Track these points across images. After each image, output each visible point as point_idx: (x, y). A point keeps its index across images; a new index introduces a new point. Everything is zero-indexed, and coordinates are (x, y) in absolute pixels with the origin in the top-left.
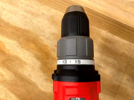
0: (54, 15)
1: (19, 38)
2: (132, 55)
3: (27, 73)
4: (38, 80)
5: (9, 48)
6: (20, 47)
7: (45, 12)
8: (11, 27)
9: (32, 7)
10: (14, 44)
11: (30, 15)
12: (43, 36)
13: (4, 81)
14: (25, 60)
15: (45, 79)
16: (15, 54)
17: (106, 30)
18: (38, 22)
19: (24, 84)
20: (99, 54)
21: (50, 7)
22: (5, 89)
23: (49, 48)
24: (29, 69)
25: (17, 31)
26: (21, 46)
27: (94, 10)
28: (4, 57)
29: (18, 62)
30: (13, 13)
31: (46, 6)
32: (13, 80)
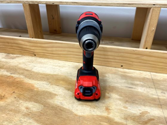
1: (48, 79)
2: (152, 77)
3: (58, 102)
7: (70, 65)
9: (59, 64)
11: (58, 67)
12: (71, 76)
13: (29, 114)
22: (31, 121)
24: (61, 99)
25: (47, 76)
26: (50, 84)
29: (47, 95)
30: (43, 67)
32: (41, 110)
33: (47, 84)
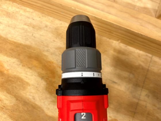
0: (59, 27)
1: (19, 55)
2: (149, 67)
3: (30, 95)
4: (44, 103)
5: (8, 68)
6: (21, 66)
7: (48, 24)
8: (10, 43)
9: (33, 19)
10: (14, 63)
11: (32, 29)
12: (47, 51)
13: (3, 107)
14: (27, 80)
15: (52, 101)
16: (15, 73)
17: (118, 40)
18: (41, 35)
19: (28, 108)
20: (112, 68)
21: (54, 18)
22: (5, 116)
23: (55, 65)
24: (33, 91)
25: (17, 47)
26: (22, 64)
27: (103, 19)
28: (2, 79)
29: (19, 83)
30: (11, 27)
31: (50, 17)
32: (14, 104)
33: (18, 65)
